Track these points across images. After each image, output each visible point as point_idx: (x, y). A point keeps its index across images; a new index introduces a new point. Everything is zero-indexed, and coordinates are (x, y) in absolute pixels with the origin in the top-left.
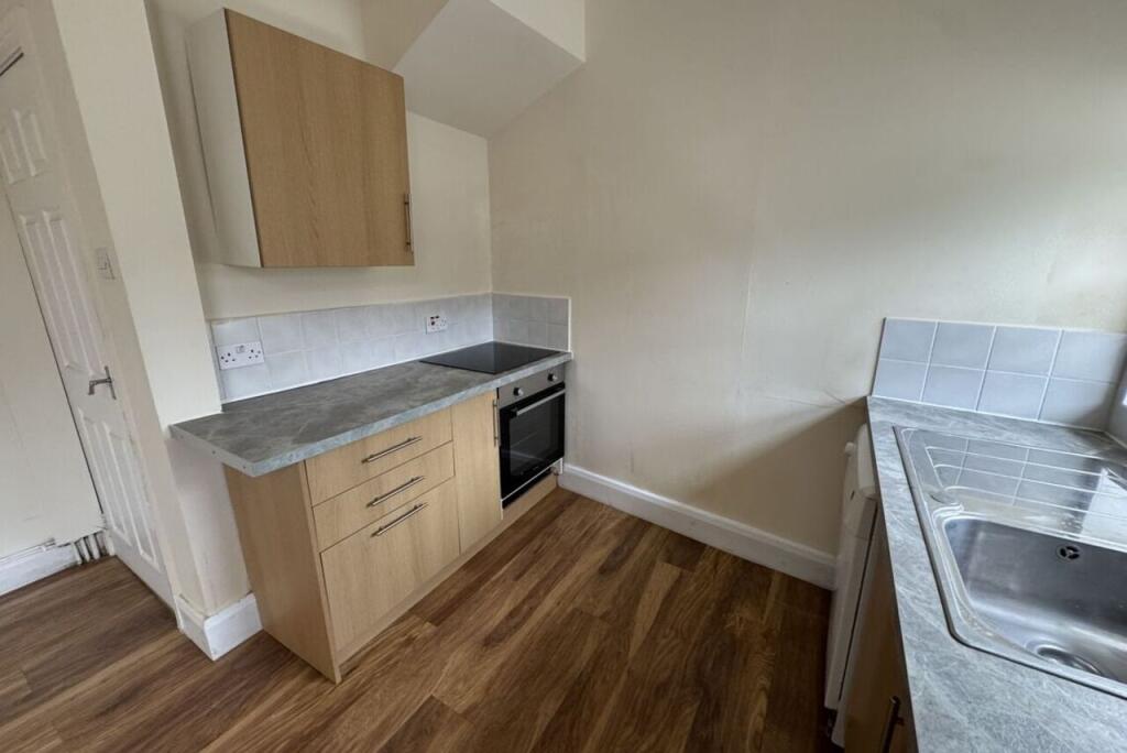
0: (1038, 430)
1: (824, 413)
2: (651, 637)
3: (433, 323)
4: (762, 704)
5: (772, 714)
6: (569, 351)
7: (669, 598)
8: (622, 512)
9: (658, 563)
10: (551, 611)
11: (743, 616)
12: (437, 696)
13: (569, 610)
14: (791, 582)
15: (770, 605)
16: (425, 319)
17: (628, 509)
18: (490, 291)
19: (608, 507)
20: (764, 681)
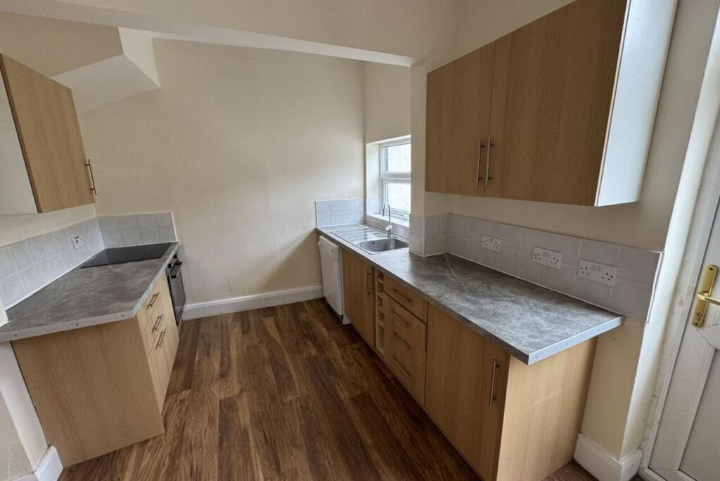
0: (355, 225)
1: (305, 236)
2: (283, 337)
3: (77, 241)
4: (324, 329)
5: (328, 330)
6: (177, 241)
7: (277, 326)
8: (230, 314)
9: (263, 319)
10: (238, 355)
11: (303, 316)
12: (222, 398)
13: (245, 348)
14: (309, 302)
15: (307, 309)
16: (72, 239)
17: (232, 310)
18: (95, 216)
19: (221, 315)
20: (320, 325)
